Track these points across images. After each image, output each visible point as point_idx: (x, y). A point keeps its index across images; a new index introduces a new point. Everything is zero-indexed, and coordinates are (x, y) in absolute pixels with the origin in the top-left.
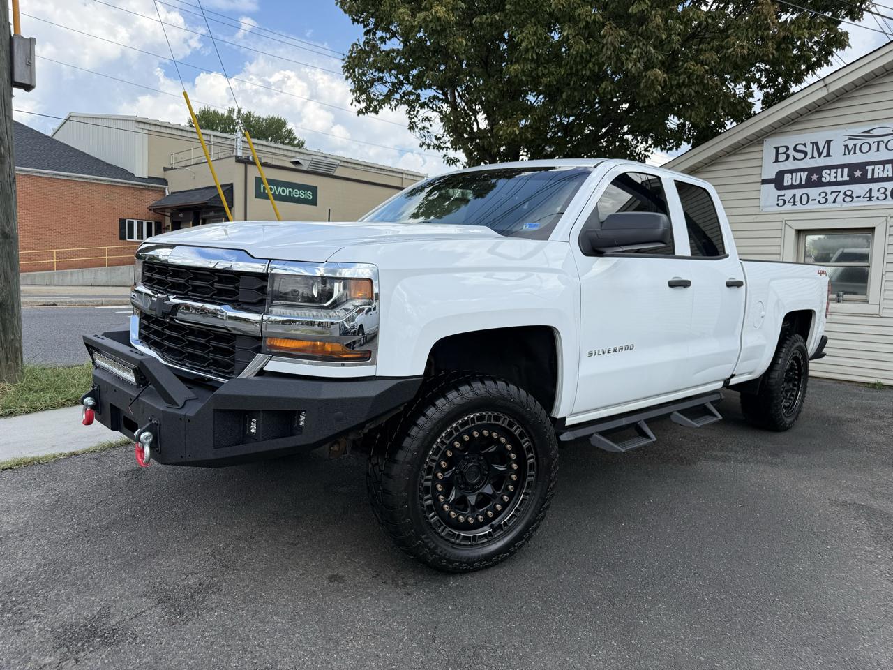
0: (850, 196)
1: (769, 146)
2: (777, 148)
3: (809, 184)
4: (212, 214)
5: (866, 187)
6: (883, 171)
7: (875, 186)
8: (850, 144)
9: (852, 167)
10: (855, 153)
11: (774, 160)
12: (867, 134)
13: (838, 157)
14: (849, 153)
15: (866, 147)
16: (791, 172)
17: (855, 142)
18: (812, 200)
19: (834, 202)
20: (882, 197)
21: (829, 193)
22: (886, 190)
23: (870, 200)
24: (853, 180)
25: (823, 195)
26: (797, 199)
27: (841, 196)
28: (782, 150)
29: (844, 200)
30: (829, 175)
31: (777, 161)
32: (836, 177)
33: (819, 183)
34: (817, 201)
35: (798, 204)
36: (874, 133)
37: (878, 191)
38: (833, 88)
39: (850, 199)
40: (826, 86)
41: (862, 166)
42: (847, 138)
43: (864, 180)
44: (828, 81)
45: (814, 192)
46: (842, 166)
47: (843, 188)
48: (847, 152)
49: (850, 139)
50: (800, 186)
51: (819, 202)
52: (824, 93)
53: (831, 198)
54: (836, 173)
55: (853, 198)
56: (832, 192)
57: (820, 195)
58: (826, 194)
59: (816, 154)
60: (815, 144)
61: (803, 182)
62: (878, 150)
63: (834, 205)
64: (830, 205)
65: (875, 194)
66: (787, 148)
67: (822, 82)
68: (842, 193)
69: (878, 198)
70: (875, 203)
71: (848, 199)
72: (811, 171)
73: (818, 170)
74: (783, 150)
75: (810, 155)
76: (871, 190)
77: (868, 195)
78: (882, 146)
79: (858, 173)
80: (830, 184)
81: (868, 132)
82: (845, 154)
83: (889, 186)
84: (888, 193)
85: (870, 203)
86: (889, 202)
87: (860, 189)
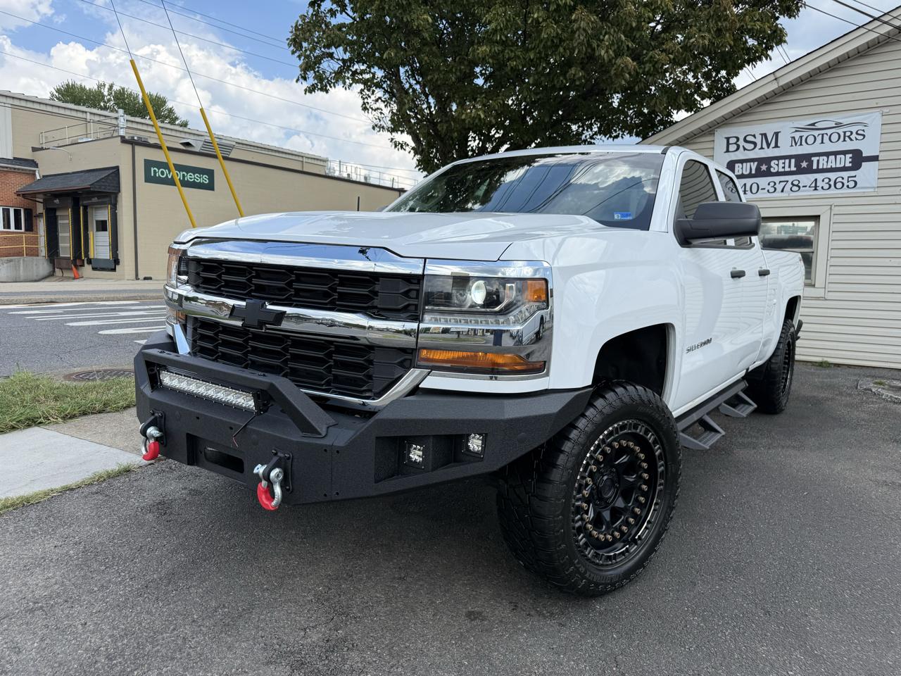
0: (797, 186)
1: (720, 136)
2: (728, 139)
3: (759, 173)
4: (95, 200)
5: (812, 177)
6: (827, 162)
7: (820, 176)
8: (797, 135)
9: (799, 158)
10: (801, 144)
11: (725, 150)
12: (812, 126)
13: (786, 148)
14: (796, 144)
15: (811, 140)
16: (742, 161)
17: (801, 134)
18: (762, 189)
19: (782, 191)
20: (826, 186)
21: (778, 183)
22: (830, 180)
23: (816, 189)
24: (800, 171)
25: (772, 184)
26: (748, 188)
27: (789, 185)
28: (732, 141)
29: (791, 189)
30: (778, 165)
31: (728, 151)
32: (784, 167)
33: (768, 173)
34: (766, 191)
35: (749, 193)
36: (818, 125)
37: (823, 181)
38: (783, 82)
39: (797, 188)
40: (776, 79)
41: (808, 157)
42: (794, 130)
43: (809, 170)
44: (778, 74)
45: (763, 181)
46: (790, 157)
47: (790, 178)
48: (794, 144)
49: (796, 131)
50: (750, 176)
51: (768, 191)
52: (774, 86)
53: (779, 187)
54: (784, 163)
55: (799, 187)
56: (780, 182)
57: (769, 184)
58: (775, 184)
59: (765, 145)
60: (764, 135)
61: (753, 172)
62: (822, 142)
63: (782, 194)
64: (778, 194)
65: (820, 184)
66: (738, 139)
67: (772, 75)
68: (790, 183)
69: (822, 188)
70: (820, 192)
71: (795, 188)
72: (761, 161)
73: (767, 161)
74: (735, 140)
75: (759, 146)
76: (816, 180)
77: (813, 185)
78: (826, 138)
79: (804, 164)
80: (778, 174)
81: (813, 124)
82: (792, 146)
83: (833, 176)
84: (832, 183)
85: (816, 192)
86: (833, 191)
87: (806, 179)
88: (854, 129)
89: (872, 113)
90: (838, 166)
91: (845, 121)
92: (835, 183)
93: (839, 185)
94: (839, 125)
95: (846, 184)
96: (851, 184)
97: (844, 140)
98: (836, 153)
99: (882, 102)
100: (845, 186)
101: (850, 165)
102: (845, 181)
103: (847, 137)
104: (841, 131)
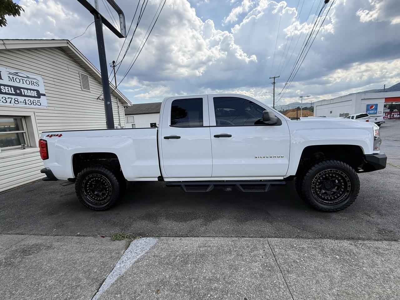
0: (17, 101)
5: (24, 98)
6: (28, 92)
7: (27, 99)
8: (11, 76)
9: (16, 88)
10: (14, 81)
13: (7, 81)
14: (11, 80)
15: (18, 80)
17: (13, 76)
19: (10, 103)
20: (30, 104)
21: (7, 98)
23: (26, 104)
24: (16, 94)
25: (4, 98)
27: (13, 101)
30: (5, 89)
32: (8, 91)
34: (1, 101)
36: (19, 74)
37: (28, 101)
40: (4, 44)
41: (19, 88)
42: (9, 73)
43: (20, 95)
44: (5, 42)
46: (11, 86)
47: (14, 97)
48: (10, 80)
49: (10, 74)
51: (3, 101)
53: (9, 100)
54: (8, 89)
55: (18, 102)
56: (8, 98)
57: (2, 98)
62: (23, 83)
63: (10, 104)
64: (8, 104)
65: (27, 102)
67: (2, 41)
69: (28, 104)
70: (27, 106)
71: (16, 102)
76: (25, 100)
77: (24, 102)
78: (24, 81)
79: (18, 91)
80: (6, 93)
81: (17, 73)
83: (32, 99)
84: (32, 102)
85: (25, 105)
86: (32, 106)
87: (21, 99)
88: (35, 81)
89: (38, 76)
90: (32, 95)
91: (30, 76)
92: (33, 103)
93: (35, 104)
94: (28, 77)
95: (37, 104)
96: (39, 104)
97: (32, 85)
98: (31, 90)
99: (41, 73)
100: (37, 105)
101: (37, 96)
102: (37, 102)
103: (33, 84)
104: (30, 80)
